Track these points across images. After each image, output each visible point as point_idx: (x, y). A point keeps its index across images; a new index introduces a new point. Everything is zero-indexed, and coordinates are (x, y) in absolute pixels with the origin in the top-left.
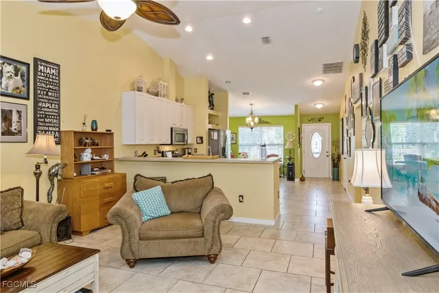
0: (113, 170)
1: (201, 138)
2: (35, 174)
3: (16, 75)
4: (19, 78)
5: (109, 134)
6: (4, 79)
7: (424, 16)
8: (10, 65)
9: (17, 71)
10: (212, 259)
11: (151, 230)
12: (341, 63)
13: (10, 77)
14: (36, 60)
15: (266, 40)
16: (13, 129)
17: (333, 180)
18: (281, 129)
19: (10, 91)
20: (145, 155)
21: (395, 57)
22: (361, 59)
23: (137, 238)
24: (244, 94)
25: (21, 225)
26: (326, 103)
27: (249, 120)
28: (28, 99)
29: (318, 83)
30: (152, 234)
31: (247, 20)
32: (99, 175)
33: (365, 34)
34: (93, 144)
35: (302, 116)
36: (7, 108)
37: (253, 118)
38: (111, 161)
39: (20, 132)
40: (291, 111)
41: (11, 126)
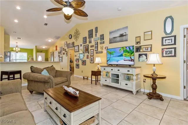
15: (46, 24)
21: (97, 42)
24: (18, 38)
29: (49, 41)
30: (58, 83)
31: (45, 17)
33: (77, 33)
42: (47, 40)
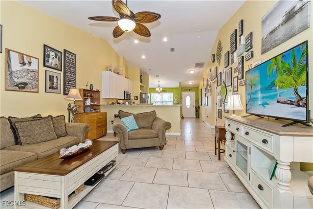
0: (100, 110)
1: (137, 97)
2: (68, 109)
3: (56, 58)
4: (57, 59)
5: (98, 92)
6: (50, 59)
7: (262, 39)
8: (53, 52)
9: (56, 55)
10: (161, 148)
11: (133, 134)
12: (204, 63)
13: (53, 58)
14: (65, 51)
15: (172, 50)
16: (54, 86)
17: (196, 118)
18: (171, 95)
19: (53, 66)
20: (113, 104)
21: (243, 57)
22: (216, 60)
23: (128, 139)
24: (157, 76)
25: (66, 134)
26: (193, 82)
27: (157, 89)
28: (61, 71)
29: (192, 72)
30: (135, 137)
31: (165, 40)
32: (94, 112)
33: (220, 49)
34: (91, 96)
35: (181, 88)
36: (52, 74)
37: (160, 88)
38: (99, 106)
39: (57, 88)
40: (177, 85)
41: (53, 84)
42: (187, 72)
